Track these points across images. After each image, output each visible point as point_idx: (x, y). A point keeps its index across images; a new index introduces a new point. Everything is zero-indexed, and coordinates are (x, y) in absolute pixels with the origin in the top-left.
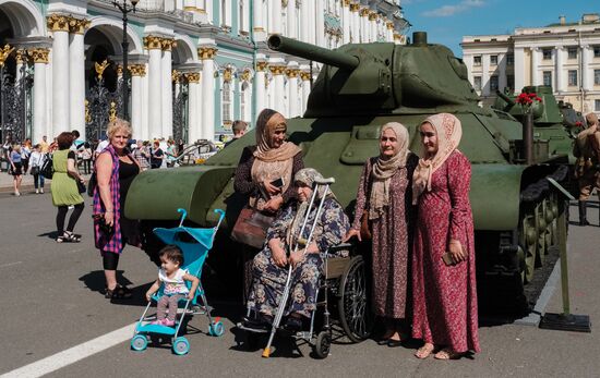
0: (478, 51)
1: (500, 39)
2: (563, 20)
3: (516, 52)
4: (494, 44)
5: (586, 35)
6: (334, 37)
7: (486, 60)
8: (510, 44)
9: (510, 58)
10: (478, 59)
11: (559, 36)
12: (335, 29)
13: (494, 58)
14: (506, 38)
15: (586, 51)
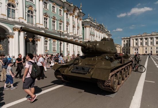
0: (124, 40)
1: (128, 38)
2: (140, 34)
3: (131, 40)
4: (127, 38)
5: (144, 36)
6: (93, 36)
7: (126, 41)
8: (130, 39)
9: (130, 41)
10: (124, 41)
11: (139, 37)
12: (93, 34)
13: (127, 41)
14: (129, 37)
15: (144, 39)
